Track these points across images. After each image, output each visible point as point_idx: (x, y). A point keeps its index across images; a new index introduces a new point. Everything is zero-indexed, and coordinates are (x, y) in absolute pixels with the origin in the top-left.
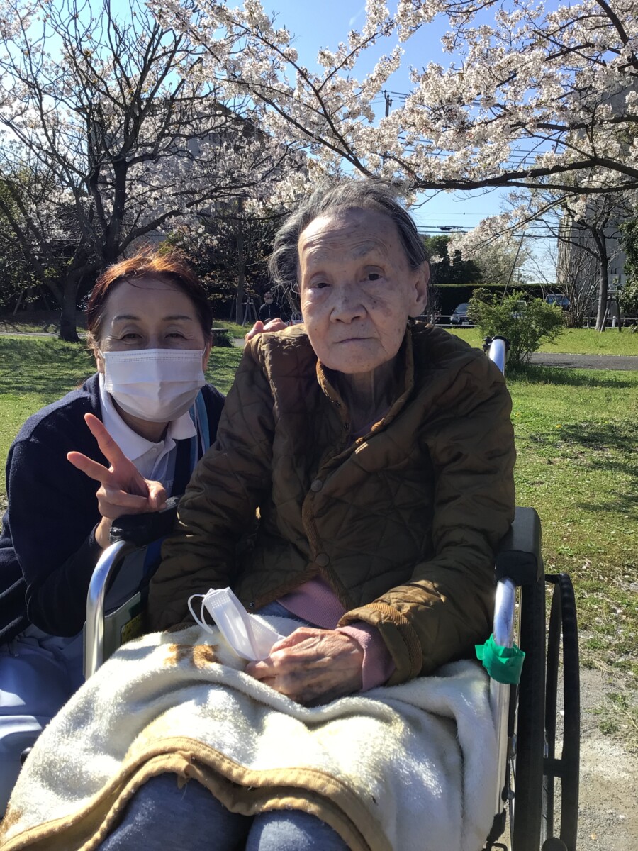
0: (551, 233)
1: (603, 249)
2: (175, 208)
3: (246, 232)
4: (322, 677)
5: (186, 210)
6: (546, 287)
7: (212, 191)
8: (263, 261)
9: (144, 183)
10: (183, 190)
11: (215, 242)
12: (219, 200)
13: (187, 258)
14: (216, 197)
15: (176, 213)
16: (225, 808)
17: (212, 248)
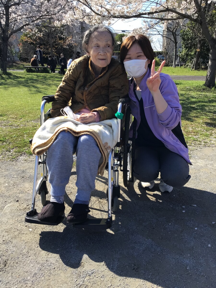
0: (158, 33)
1: (175, 39)
2: (27, 23)
3: (52, 32)
4: (87, 120)
5: (31, 24)
6: (157, 53)
7: (40, 17)
8: (59, 42)
9: (15, 14)
10: (29, 16)
11: (42, 35)
12: (43, 20)
13: (31, 41)
14: (42, 19)
15: (28, 25)
16: (74, 135)
17: (41, 38)
